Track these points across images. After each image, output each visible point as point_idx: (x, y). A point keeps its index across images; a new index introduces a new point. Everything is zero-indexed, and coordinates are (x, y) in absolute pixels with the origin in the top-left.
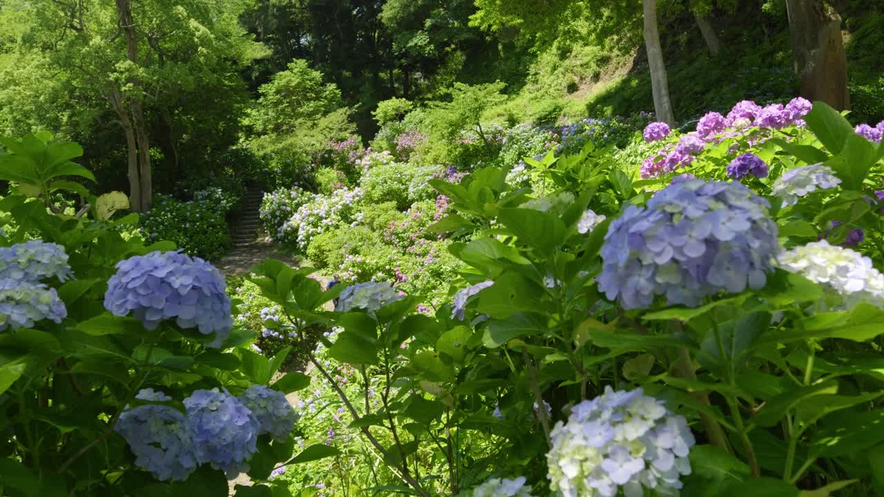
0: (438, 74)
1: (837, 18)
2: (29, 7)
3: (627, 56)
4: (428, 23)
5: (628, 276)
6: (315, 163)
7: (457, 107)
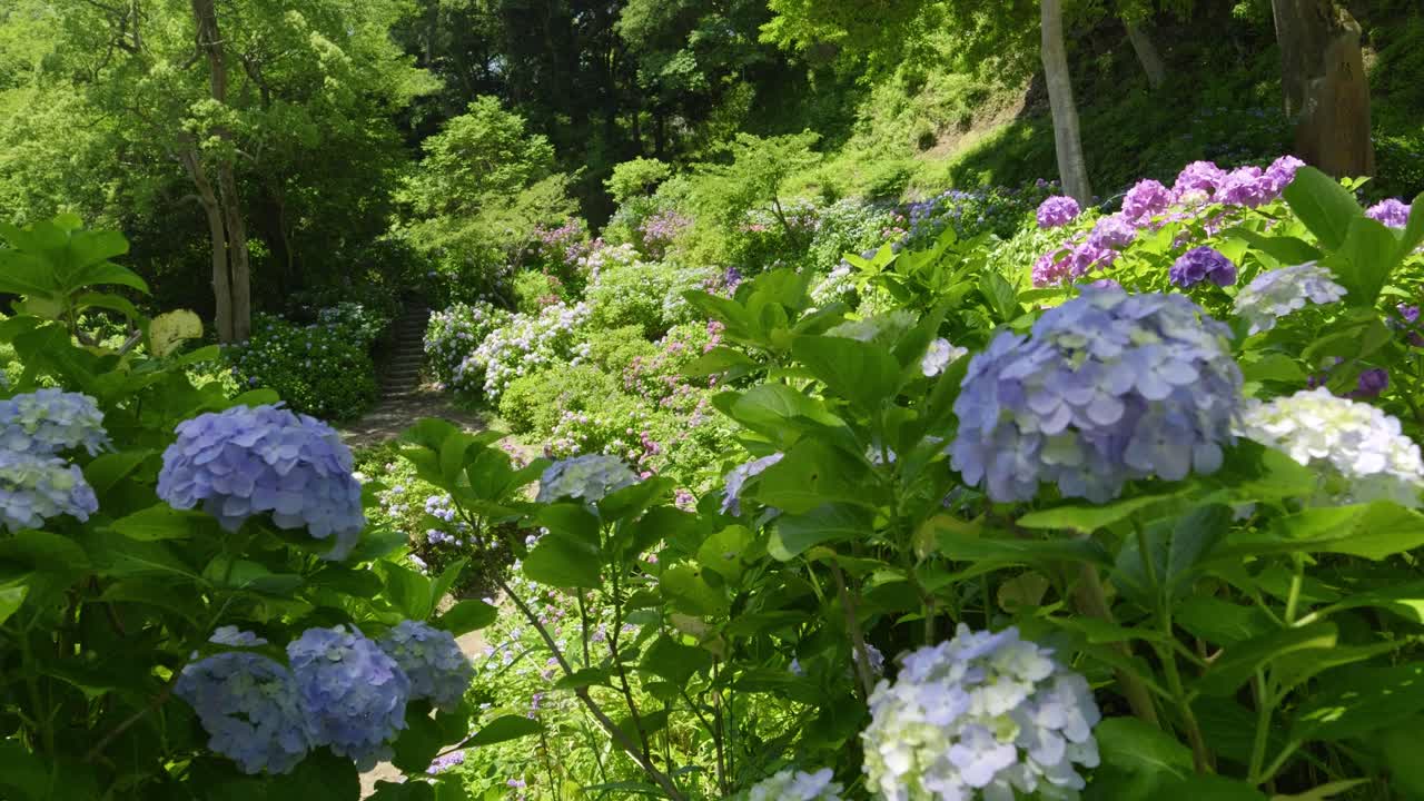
0: (711, 120)
1: (1354, 27)
2: (53, 14)
3: (1015, 90)
4: (694, 37)
5: (999, 449)
6: (513, 263)
7: (741, 172)
